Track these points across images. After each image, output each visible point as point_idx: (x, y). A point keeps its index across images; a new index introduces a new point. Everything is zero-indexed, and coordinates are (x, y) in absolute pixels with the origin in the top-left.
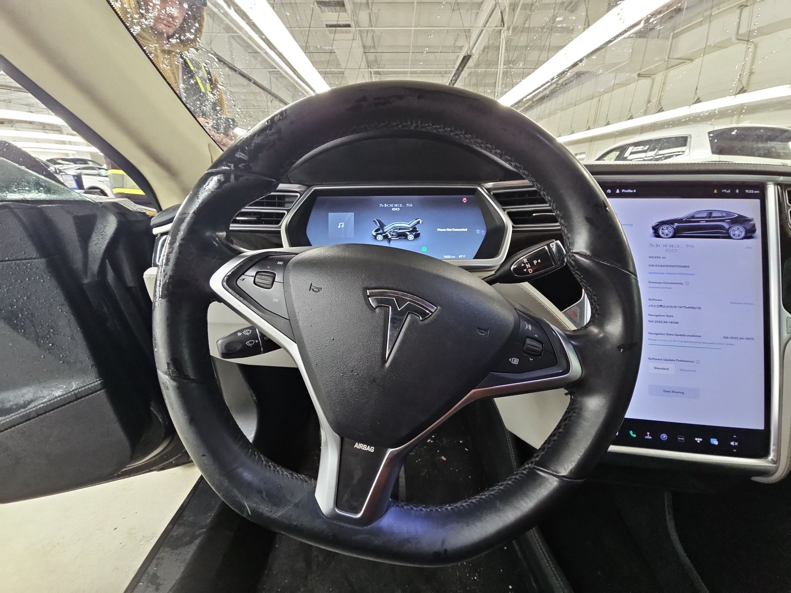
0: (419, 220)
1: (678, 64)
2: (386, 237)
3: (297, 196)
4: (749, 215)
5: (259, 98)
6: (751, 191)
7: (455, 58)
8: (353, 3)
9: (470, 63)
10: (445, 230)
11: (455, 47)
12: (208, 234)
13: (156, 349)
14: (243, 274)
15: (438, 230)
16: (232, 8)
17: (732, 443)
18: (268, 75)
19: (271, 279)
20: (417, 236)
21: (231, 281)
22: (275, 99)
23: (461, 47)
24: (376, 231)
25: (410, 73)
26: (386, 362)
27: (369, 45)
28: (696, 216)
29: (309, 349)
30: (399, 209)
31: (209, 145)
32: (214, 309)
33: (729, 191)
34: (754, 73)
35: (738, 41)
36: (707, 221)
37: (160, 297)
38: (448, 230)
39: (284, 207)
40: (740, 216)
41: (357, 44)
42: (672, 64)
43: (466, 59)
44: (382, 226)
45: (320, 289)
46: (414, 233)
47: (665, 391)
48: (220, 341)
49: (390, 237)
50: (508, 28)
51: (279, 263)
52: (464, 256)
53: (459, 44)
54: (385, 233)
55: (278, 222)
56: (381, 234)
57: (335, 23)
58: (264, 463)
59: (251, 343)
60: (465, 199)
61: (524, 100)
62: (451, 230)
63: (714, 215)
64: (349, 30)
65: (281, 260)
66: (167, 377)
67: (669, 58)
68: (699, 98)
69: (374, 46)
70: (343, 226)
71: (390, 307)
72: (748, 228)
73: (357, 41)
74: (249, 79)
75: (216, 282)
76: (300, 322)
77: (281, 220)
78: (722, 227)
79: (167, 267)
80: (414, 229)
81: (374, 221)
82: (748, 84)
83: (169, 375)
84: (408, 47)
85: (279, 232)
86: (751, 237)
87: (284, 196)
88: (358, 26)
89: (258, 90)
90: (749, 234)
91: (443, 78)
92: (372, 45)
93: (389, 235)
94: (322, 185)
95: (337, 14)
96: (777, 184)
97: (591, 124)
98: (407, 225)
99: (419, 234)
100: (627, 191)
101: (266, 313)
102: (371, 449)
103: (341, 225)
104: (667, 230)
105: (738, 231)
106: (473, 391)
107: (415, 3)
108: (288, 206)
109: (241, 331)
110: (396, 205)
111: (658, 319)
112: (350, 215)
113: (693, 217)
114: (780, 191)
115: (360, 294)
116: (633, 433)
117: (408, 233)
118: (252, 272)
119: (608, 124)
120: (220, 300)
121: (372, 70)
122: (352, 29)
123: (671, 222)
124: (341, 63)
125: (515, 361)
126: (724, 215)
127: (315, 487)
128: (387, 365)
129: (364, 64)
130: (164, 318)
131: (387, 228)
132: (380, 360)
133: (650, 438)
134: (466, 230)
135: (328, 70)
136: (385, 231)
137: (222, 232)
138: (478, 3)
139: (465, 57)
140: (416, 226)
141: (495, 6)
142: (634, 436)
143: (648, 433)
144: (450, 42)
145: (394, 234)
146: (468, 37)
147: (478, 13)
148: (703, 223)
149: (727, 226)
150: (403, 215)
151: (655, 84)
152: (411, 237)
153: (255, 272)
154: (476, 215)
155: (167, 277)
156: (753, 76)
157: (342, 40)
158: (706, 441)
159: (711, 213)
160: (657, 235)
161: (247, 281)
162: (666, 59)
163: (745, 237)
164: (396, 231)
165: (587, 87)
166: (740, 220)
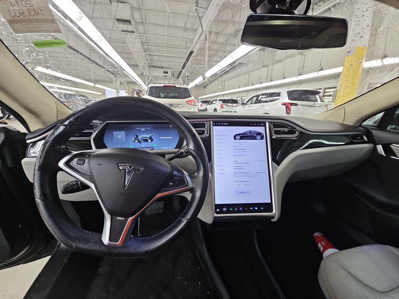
0: (153, 134)
1: (277, 63)
2: (139, 141)
3: (99, 125)
4: (262, 132)
5: (83, 61)
6: (262, 124)
7: (187, 51)
8: (135, 22)
9: (193, 55)
10: (163, 138)
11: (186, 47)
12: (58, 147)
13: (35, 191)
14: (72, 160)
15: (161, 138)
16: (68, 19)
17: (261, 208)
18: (89, 50)
19: (83, 162)
20: (152, 140)
21: (67, 164)
22: (93, 63)
23: (189, 47)
24: (135, 139)
25: (166, 56)
26: (126, 187)
27: (144, 41)
28: (246, 132)
29: (98, 185)
30: (144, 130)
31: (56, 102)
32: (60, 174)
33: (255, 124)
34: (304, 67)
35: (298, 54)
36: (250, 134)
37: (37, 171)
38: (164, 138)
39: (93, 129)
40: (259, 132)
41: (138, 40)
42: (275, 63)
43: (191, 53)
44: (137, 137)
45: (102, 165)
46: (151, 139)
47: (240, 193)
48: (61, 187)
49: (141, 141)
50: (209, 42)
51: (87, 156)
52: (171, 148)
53: (188, 45)
54: (138, 139)
55: (90, 136)
56: (137, 140)
57: (126, 30)
58: (81, 230)
59: (76, 187)
60: (171, 126)
61: (217, 73)
62: (165, 138)
63: (251, 132)
64: (134, 34)
65: (87, 155)
66: (40, 200)
67: (273, 60)
68: (285, 77)
69: (147, 42)
70: (120, 137)
71: (127, 169)
72: (262, 136)
73: (138, 39)
74: (78, 52)
75: (61, 164)
76: (94, 176)
77: (91, 135)
78: (254, 136)
79: (40, 159)
80: (151, 138)
81: (134, 135)
82: (302, 72)
83: (41, 199)
84: (164, 44)
85: (90, 140)
86: (263, 139)
87: (93, 125)
88: (138, 32)
89: (83, 57)
90: (262, 138)
91: (181, 60)
92: (146, 41)
93: (140, 140)
94: (110, 120)
95: (127, 26)
96: (269, 122)
97: (247, 85)
98: (148, 136)
99: (153, 139)
100: (225, 124)
101: (82, 174)
102: (123, 219)
103: (119, 136)
104: (238, 137)
105: (259, 137)
106: (158, 194)
107: (166, 25)
108: (94, 129)
109: (72, 182)
110: (143, 128)
111: (237, 168)
112: (123, 133)
113: (246, 133)
114: (270, 124)
115: (116, 165)
116: (231, 209)
117: (148, 139)
118: (76, 160)
119: (253, 85)
120: (62, 170)
121: (146, 53)
122: (135, 34)
123: (239, 134)
124: (130, 49)
125: (171, 184)
126: (255, 132)
127: (102, 236)
128: (126, 188)
129: (142, 50)
130: (38, 178)
131: (139, 138)
132: (123, 186)
133: (237, 210)
134: (172, 137)
135: (122, 51)
136: (138, 138)
137: (63, 146)
138: (195, 29)
139: (190, 52)
140: (152, 136)
141: (202, 32)
142: (232, 210)
143: (236, 208)
144: (184, 44)
145: (142, 140)
146: (192, 43)
147: (195, 33)
148: (248, 135)
149: (256, 136)
150: (146, 132)
151: (269, 70)
152: (149, 141)
153: (77, 160)
154: (175, 132)
155: (40, 163)
156: (304, 68)
157: (130, 38)
158: (254, 209)
159: (251, 131)
160: (235, 139)
161: (74, 163)
162: (272, 60)
163: (261, 139)
164: (143, 138)
165: (243, 69)
166: (259, 134)
